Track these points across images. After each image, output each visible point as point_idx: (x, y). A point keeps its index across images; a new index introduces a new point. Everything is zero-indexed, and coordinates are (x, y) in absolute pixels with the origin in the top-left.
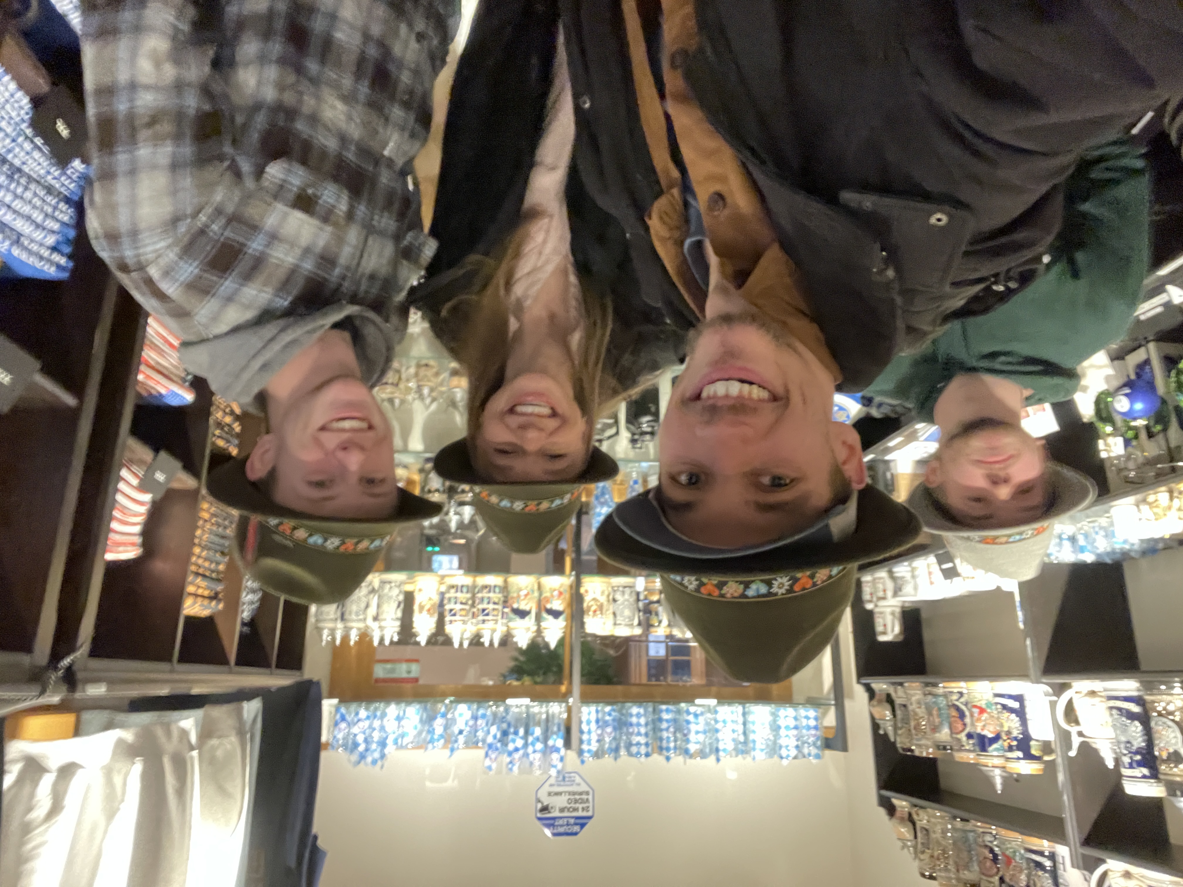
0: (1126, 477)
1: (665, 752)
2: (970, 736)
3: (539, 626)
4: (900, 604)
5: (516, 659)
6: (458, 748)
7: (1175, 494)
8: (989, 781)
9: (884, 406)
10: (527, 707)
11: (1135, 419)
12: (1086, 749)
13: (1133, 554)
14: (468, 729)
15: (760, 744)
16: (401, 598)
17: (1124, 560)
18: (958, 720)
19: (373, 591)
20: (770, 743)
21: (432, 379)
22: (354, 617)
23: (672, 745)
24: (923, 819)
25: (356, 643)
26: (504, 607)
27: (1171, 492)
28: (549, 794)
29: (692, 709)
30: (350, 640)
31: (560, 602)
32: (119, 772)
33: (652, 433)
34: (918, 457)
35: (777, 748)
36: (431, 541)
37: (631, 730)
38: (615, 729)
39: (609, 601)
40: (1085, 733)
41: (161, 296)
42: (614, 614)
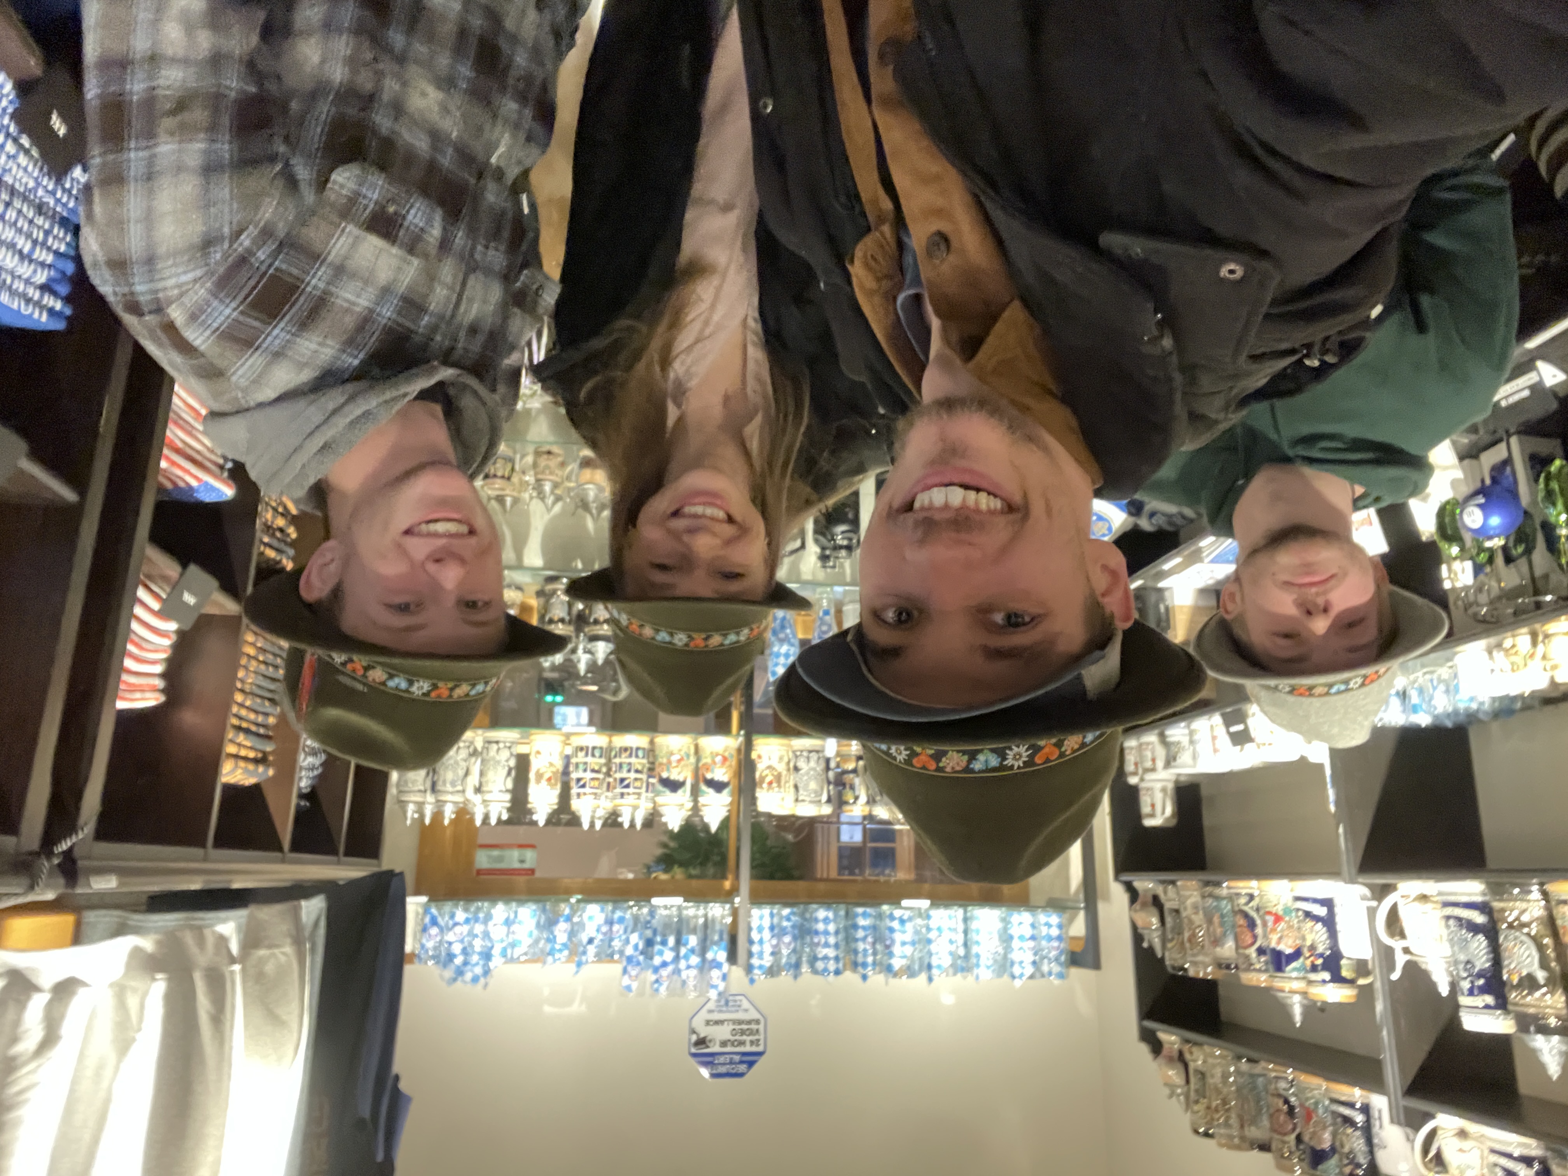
0: (1475, 615)
1: (860, 969)
2: (1261, 951)
3: (696, 801)
4: (1174, 778)
5: (665, 846)
6: (587, 962)
7: (1540, 638)
8: (1284, 1010)
9: (1159, 515)
10: (680, 908)
11: (1490, 538)
12: (1414, 971)
13: (1481, 716)
14: (600, 937)
15: (986, 959)
16: (512, 763)
17: (1470, 723)
18: (1245, 930)
19: (475, 753)
20: (999, 958)
21: (557, 471)
22: (449, 788)
23: (870, 959)
24: (1198, 1059)
25: (452, 821)
26: (649, 777)
27: (1534, 635)
28: (708, 1023)
29: (897, 913)
30: (443, 818)
31: (724, 770)
32: (135, 990)
33: (849, 548)
34: (1201, 584)
35: (1008, 964)
36: (552, 687)
37: (816, 940)
38: (795, 938)
39: (789, 770)
40: (1412, 949)
41: (184, 347)
42: (796, 787)
